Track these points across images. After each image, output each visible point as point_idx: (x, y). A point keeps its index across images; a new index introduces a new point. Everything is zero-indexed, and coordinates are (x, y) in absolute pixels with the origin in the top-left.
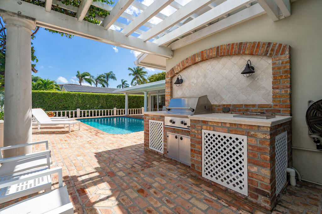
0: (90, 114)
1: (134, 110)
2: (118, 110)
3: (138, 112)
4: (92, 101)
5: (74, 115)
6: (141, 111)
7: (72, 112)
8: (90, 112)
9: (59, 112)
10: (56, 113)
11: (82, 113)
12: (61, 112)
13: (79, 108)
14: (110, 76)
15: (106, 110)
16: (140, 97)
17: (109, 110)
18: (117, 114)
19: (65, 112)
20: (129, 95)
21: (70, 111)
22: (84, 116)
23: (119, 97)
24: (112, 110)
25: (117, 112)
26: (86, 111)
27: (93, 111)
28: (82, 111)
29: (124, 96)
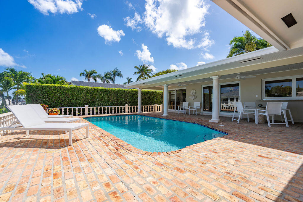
0: (99, 111)
1: (147, 107)
2: (130, 107)
3: (151, 109)
4: (101, 96)
5: (81, 112)
6: (154, 108)
7: (79, 110)
8: (99, 109)
9: (64, 109)
10: (61, 109)
11: (91, 110)
12: (68, 108)
13: (87, 104)
14: (116, 73)
15: (116, 107)
17: (120, 107)
18: (128, 112)
19: (71, 109)
20: (143, 90)
21: (77, 108)
22: (93, 114)
23: (130, 92)
24: (123, 107)
25: (129, 109)
26: (95, 108)
27: (103, 107)
28: (91, 108)
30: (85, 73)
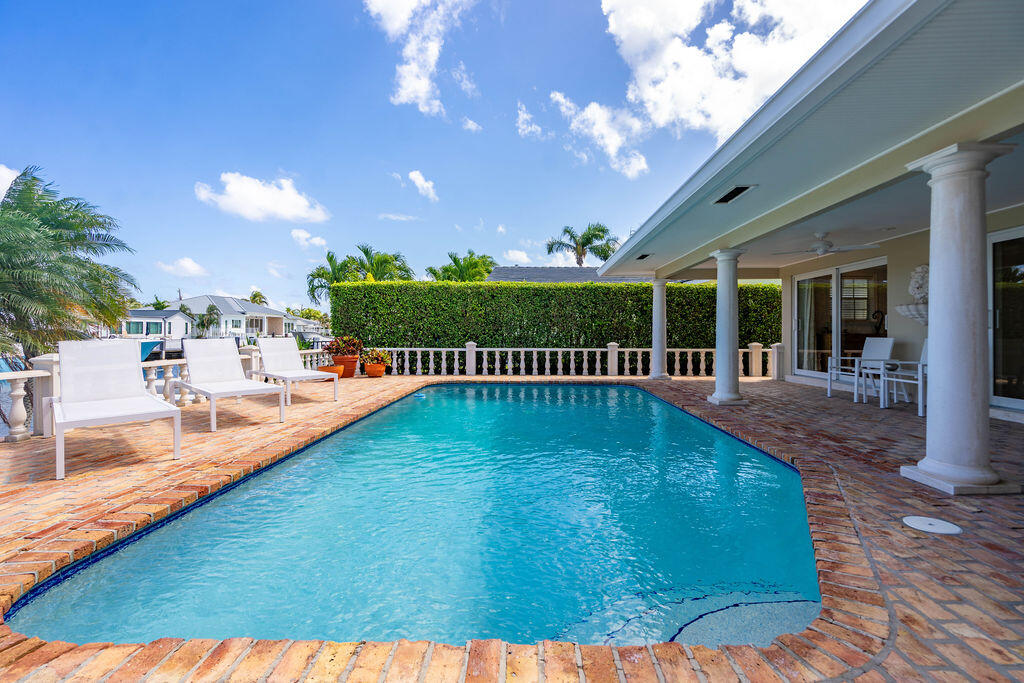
0: (510, 365)
2: (628, 354)
5: (456, 365)
8: (523, 357)
12: (419, 351)
15: (574, 351)
16: (700, 292)
17: (587, 351)
18: (621, 371)
20: (670, 284)
21: (443, 352)
22: (491, 371)
24: (598, 351)
25: (621, 360)
26: (497, 351)
27: (522, 351)
28: (485, 350)
29: (648, 290)
30: (566, 239)
